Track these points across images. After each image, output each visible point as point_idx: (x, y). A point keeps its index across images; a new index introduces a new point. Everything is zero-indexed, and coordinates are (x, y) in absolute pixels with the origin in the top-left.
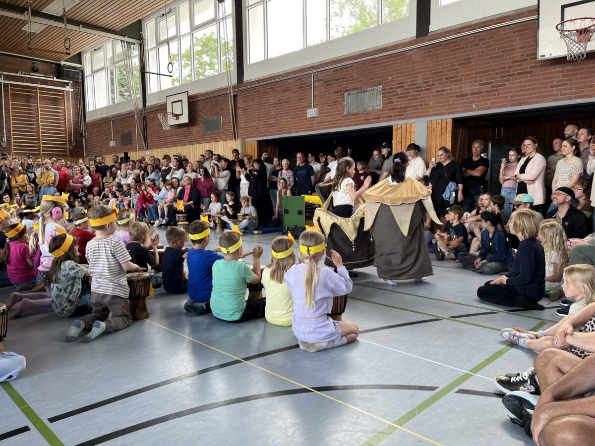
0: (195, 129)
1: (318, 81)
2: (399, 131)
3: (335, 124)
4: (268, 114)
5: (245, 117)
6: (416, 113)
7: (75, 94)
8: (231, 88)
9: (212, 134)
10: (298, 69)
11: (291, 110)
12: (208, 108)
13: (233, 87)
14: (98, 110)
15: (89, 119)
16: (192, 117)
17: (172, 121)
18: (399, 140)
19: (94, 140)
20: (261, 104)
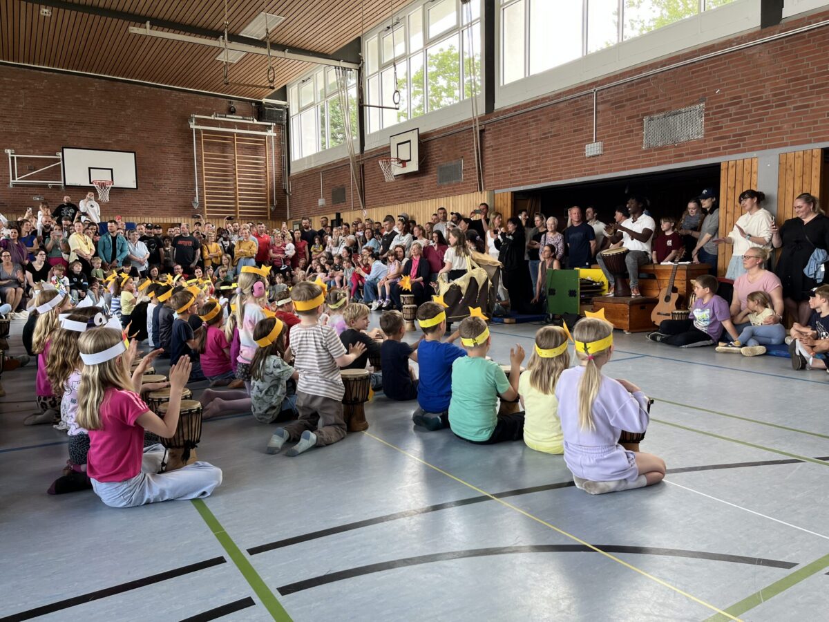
0: (426, 180)
1: (602, 103)
2: (732, 171)
3: (628, 164)
4: (527, 153)
5: (495, 160)
6: (760, 142)
7: (278, 139)
8: (477, 121)
9: (449, 185)
10: (573, 87)
11: (561, 146)
12: (444, 149)
13: (479, 119)
14: (305, 158)
15: (294, 171)
16: (423, 163)
17: (397, 170)
18: (731, 184)
19: (300, 197)
20: (519, 140)
